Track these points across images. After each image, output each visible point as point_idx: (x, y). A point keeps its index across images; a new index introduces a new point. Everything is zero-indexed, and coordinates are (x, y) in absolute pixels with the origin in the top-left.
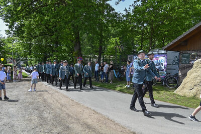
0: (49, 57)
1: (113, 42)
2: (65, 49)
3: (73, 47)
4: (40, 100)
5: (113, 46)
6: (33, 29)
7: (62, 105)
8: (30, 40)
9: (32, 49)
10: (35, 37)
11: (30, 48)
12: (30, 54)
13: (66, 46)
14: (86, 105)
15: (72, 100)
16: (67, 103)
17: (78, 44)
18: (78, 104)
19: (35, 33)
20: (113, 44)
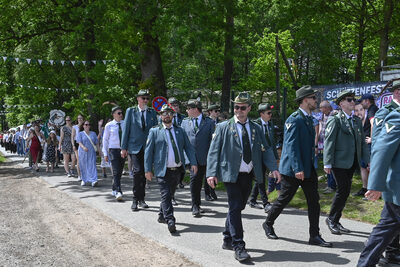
0: (69, 100)
1: (271, 46)
2: (116, 74)
3: (138, 68)
4: (29, 228)
5: (270, 58)
6: (17, 12)
7: (92, 243)
8: (10, 47)
9: (16, 75)
10: (26, 38)
11: (10, 73)
12: (10, 91)
13: (120, 64)
14: (162, 243)
15: (123, 228)
16: (109, 238)
17: (153, 58)
18: (139, 239)
19: (25, 25)
20: (272, 51)
